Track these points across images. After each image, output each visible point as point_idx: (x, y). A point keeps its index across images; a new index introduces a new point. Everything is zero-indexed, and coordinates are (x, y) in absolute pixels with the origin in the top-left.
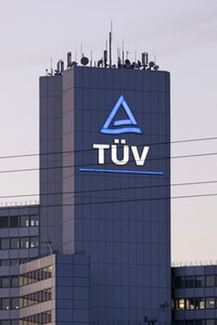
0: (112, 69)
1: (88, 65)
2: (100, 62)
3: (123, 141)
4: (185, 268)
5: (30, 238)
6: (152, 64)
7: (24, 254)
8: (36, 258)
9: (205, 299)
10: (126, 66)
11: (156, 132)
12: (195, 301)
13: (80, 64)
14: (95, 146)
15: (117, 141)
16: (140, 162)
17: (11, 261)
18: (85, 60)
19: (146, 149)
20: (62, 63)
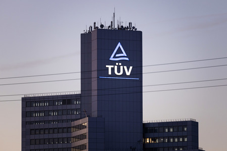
0: (115, 30)
1: (104, 28)
2: (109, 27)
3: (120, 64)
4: (149, 123)
5: (76, 110)
6: (134, 28)
7: (74, 117)
8: (79, 119)
9: (159, 138)
10: (122, 29)
11: (135, 59)
12: (154, 139)
13: (100, 28)
14: (107, 66)
15: (117, 64)
16: (128, 74)
17: (67, 121)
18: (102, 26)
19: (131, 68)
20: (91, 27)
